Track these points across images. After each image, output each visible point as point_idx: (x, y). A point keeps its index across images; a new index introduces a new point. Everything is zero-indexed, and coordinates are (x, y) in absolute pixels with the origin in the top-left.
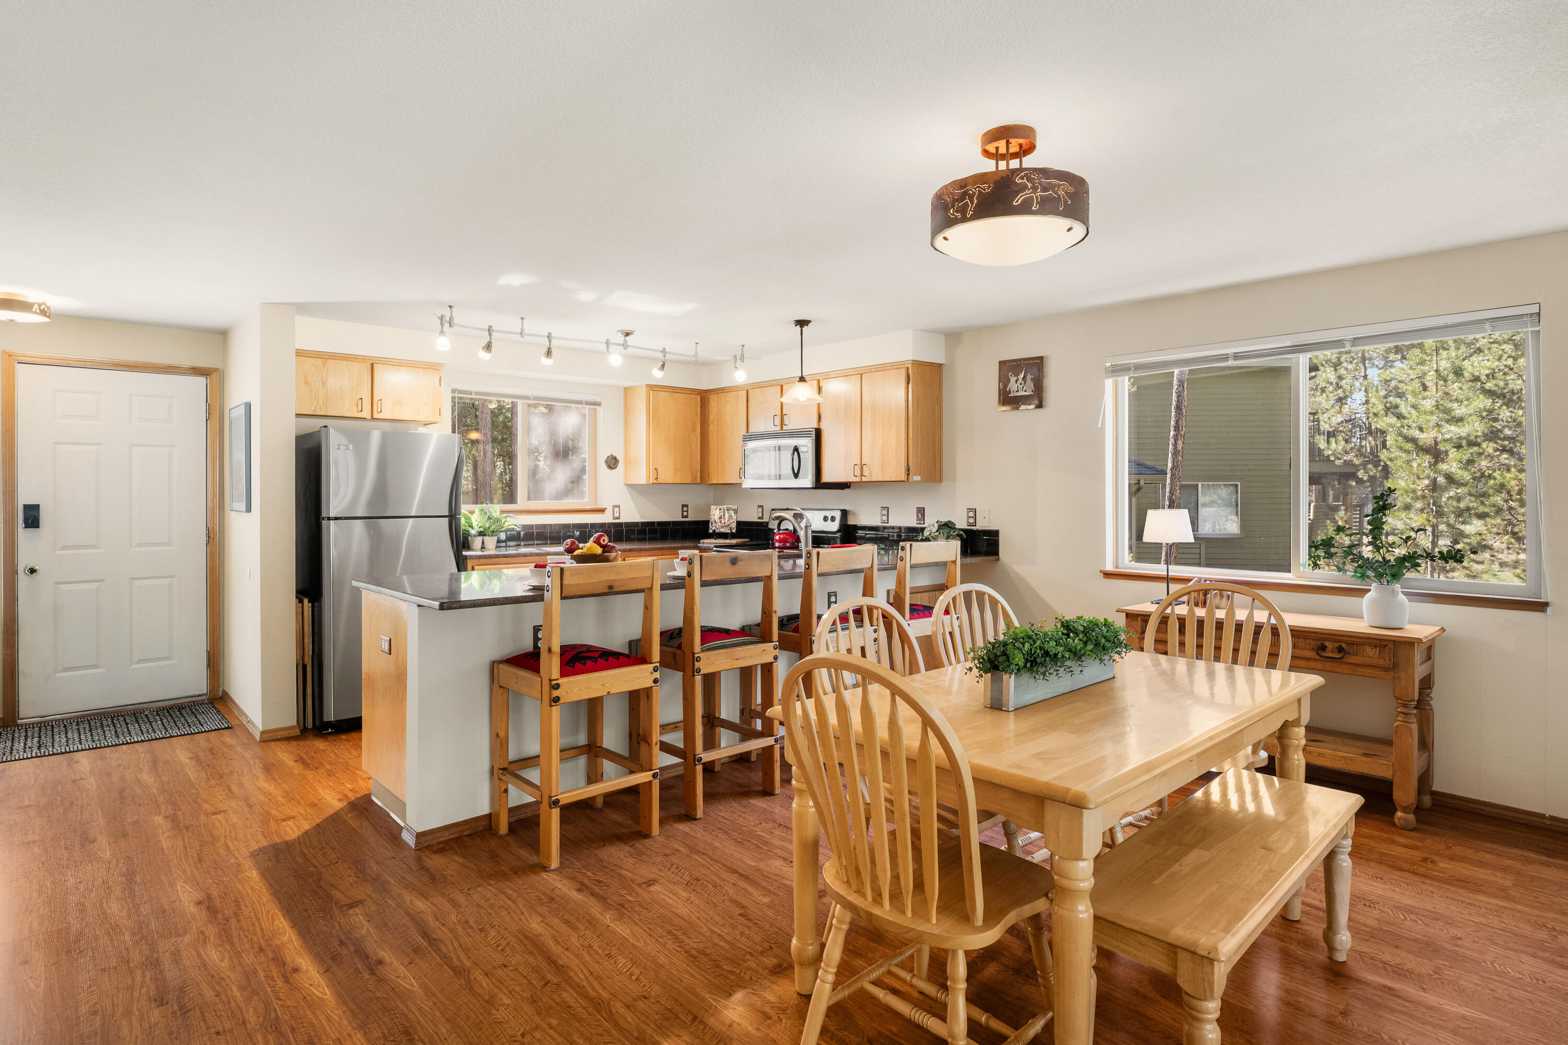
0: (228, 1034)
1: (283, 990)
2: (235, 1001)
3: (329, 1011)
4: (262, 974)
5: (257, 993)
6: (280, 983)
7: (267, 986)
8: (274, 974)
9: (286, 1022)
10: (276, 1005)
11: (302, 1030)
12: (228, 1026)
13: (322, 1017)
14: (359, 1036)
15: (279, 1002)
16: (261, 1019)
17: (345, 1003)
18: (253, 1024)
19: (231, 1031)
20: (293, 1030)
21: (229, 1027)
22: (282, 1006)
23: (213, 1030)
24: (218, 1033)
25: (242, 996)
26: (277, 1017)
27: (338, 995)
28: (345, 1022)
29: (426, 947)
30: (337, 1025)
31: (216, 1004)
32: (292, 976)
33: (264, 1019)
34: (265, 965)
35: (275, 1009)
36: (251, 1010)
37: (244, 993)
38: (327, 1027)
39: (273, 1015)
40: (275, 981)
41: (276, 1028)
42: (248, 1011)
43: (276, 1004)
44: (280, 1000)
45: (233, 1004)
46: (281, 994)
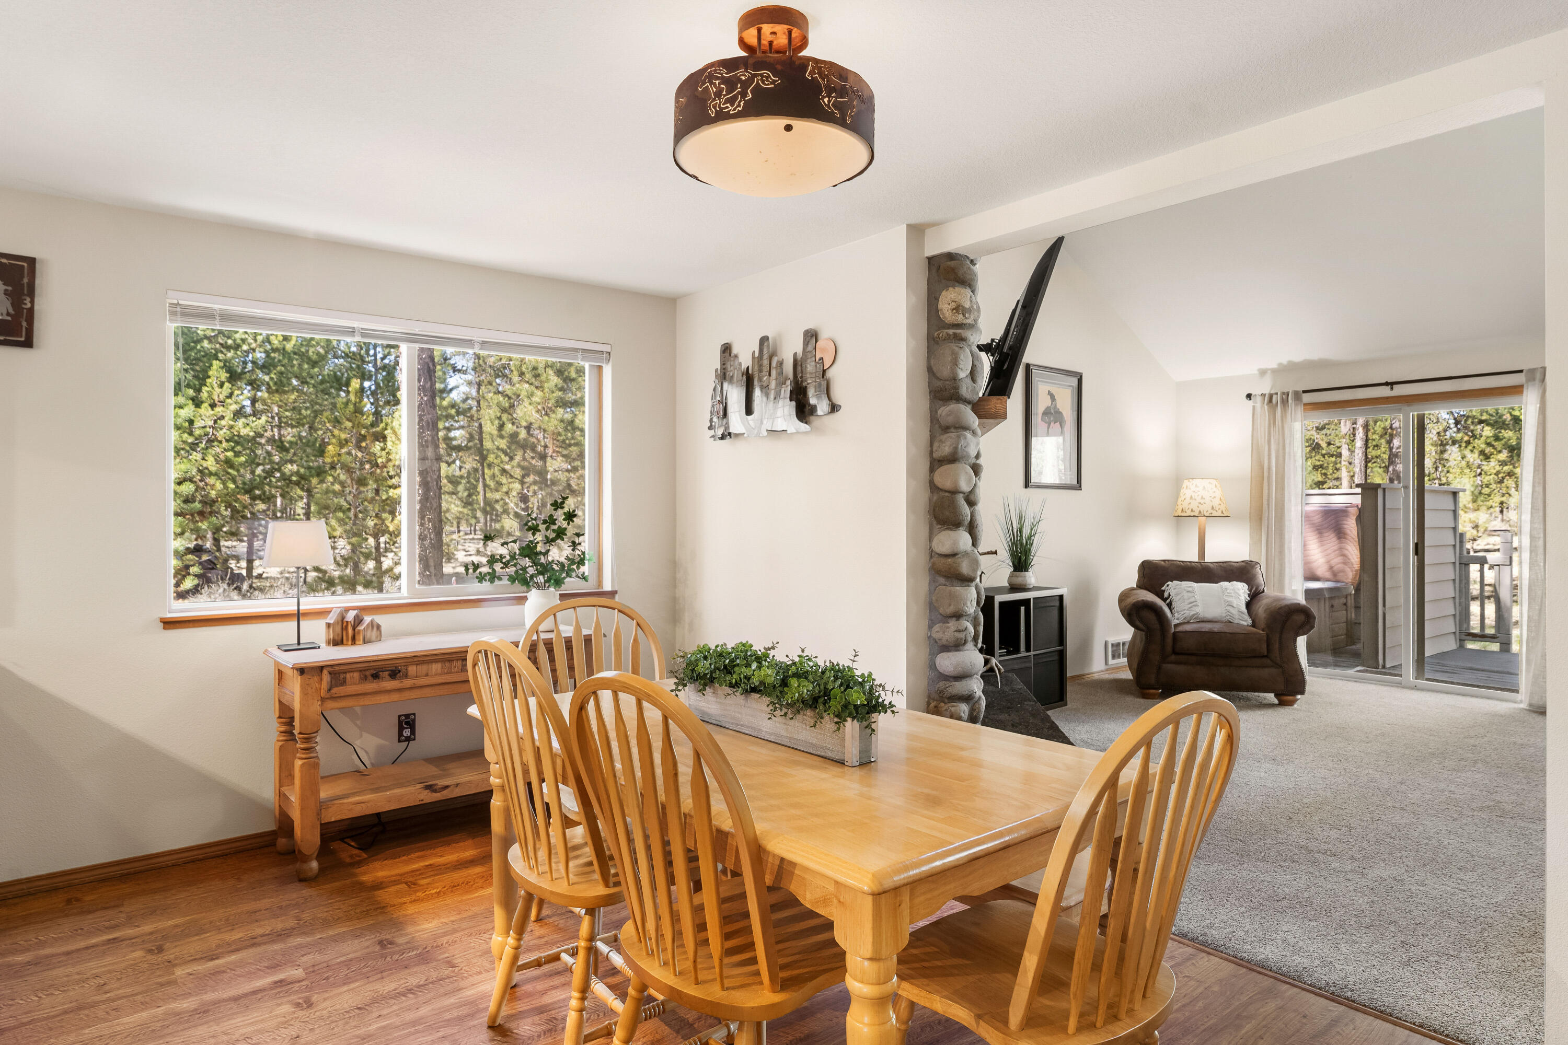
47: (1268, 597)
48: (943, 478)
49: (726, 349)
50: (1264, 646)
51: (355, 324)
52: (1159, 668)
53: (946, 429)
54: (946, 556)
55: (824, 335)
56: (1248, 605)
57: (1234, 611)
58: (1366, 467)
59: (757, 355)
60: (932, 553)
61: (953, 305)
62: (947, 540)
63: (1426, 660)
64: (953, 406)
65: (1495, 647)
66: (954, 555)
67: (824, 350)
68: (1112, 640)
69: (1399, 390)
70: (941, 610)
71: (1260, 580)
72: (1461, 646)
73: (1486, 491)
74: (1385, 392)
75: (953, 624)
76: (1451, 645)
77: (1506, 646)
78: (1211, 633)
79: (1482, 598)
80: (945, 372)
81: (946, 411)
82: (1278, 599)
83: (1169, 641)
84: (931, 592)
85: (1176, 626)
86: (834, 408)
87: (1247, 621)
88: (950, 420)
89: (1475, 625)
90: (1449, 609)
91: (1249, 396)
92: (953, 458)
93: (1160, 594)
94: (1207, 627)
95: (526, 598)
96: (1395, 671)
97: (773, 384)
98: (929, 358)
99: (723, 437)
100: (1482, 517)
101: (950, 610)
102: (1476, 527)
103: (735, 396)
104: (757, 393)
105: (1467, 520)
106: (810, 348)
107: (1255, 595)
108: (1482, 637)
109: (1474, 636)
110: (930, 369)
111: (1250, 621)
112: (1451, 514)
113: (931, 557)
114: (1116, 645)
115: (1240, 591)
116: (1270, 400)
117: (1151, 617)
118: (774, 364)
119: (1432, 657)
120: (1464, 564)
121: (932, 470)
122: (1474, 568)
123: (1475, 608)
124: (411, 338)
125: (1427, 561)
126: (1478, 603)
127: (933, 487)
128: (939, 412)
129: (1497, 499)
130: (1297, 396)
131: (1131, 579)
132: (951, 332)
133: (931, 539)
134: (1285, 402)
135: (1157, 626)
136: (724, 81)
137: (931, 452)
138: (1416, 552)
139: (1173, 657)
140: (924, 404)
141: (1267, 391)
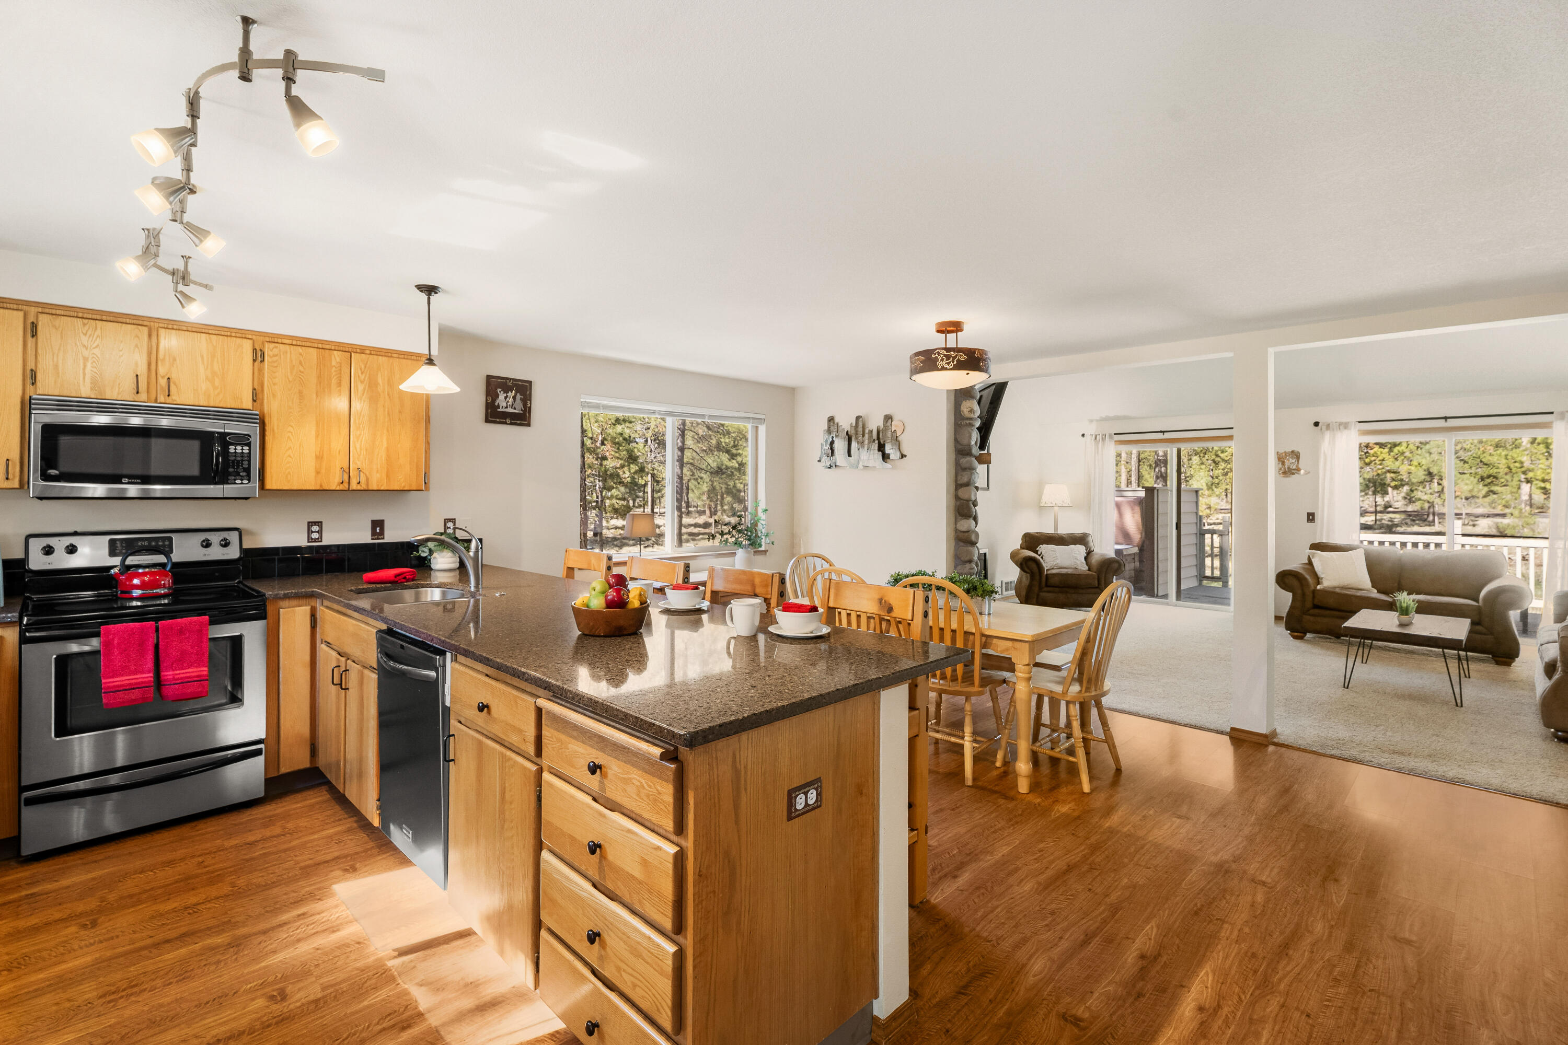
0: (1302, 1008)
1: (1230, 1002)
2: (1273, 1029)
3: (1220, 961)
4: (1229, 1032)
5: (1251, 1019)
6: (1226, 1010)
7: (1237, 1018)
8: (1220, 1022)
9: (1254, 980)
10: (1248, 996)
11: (1250, 966)
12: (1297, 1015)
13: (1228, 962)
14: (1223, 934)
15: (1243, 997)
16: (1268, 997)
17: (1204, 956)
18: (1278, 999)
19: (1297, 1009)
20: (1255, 972)
21: (1296, 1012)
22: (1244, 993)
23: (1310, 1021)
24: (1308, 1016)
25: (1263, 1029)
26: (1257, 988)
27: (1200, 964)
28: (1219, 947)
29: (1101, 937)
30: (1227, 950)
31: (1290, 1041)
32: (1210, 1008)
33: (1267, 995)
34: (1217, 1038)
35: (1251, 994)
36: (1268, 1010)
37: (1260, 1029)
38: (1233, 954)
39: (1257, 992)
40: (1227, 1015)
41: (1265, 982)
42: (1271, 1012)
43: (1246, 998)
44: (1240, 998)
45: (1277, 1028)
46: (1235, 1001)
47: (1096, 554)
48: (962, 493)
49: (831, 419)
50: (1096, 582)
51: (654, 408)
52: (1038, 595)
53: (964, 469)
54: (964, 532)
55: (896, 418)
56: (1086, 558)
57: (1078, 562)
58: (1139, 465)
59: (854, 424)
60: (956, 530)
61: (969, 409)
62: (965, 524)
63: (1182, 592)
64: (968, 458)
65: (1219, 584)
66: (968, 532)
67: (895, 425)
68: (1005, 580)
69: (1167, 436)
70: (962, 559)
71: (1091, 544)
72: (1200, 584)
73: (1216, 481)
74: (1160, 436)
75: (968, 566)
76: (1194, 583)
77: (1225, 584)
78: (1067, 575)
79: (1212, 555)
80: (965, 442)
81: (964, 461)
82: (1102, 555)
83: (1044, 579)
84: (956, 549)
85: (1047, 570)
86: (903, 456)
87: (1085, 568)
88: (967, 465)
89: (1208, 573)
90: (1194, 561)
91: (1083, 435)
92: (967, 484)
93: (1036, 552)
94: (1064, 571)
95: (735, 554)
96: (1165, 596)
97: (866, 442)
98: (955, 434)
99: (831, 467)
100: (1213, 501)
101: (967, 559)
102: (1210, 508)
103: (840, 445)
104: (854, 445)
105: (1203, 503)
106: (889, 424)
107: (1089, 553)
108: (1212, 578)
109: (1208, 578)
110: (956, 440)
111: (1087, 568)
112: (1195, 504)
113: (956, 532)
114: (1007, 583)
115: (1080, 550)
116: (1096, 438)
117: (1034, 566)
118: (867, 431)
119: (1184, 590)
120: (1201, 534)
121: (956, 489)
122: (1208, 536)
123: (1208, 561)
124: (672, 414)
125: (1182, 532)
126: (1210, 559)
127: (957, 498)
128: (961, 461)
129: (1224, 487)
130: (1110, 436)
131: (1016, 543)
132: (968, 422)
133: (956, 523)
134: (1104, 440)
135: (1037, 571)
136: (945, 355)
137: (956, 481)
138: (1177, 529)
139: (1046, 589)
140: (953, 456)
141: (1093, 432)
